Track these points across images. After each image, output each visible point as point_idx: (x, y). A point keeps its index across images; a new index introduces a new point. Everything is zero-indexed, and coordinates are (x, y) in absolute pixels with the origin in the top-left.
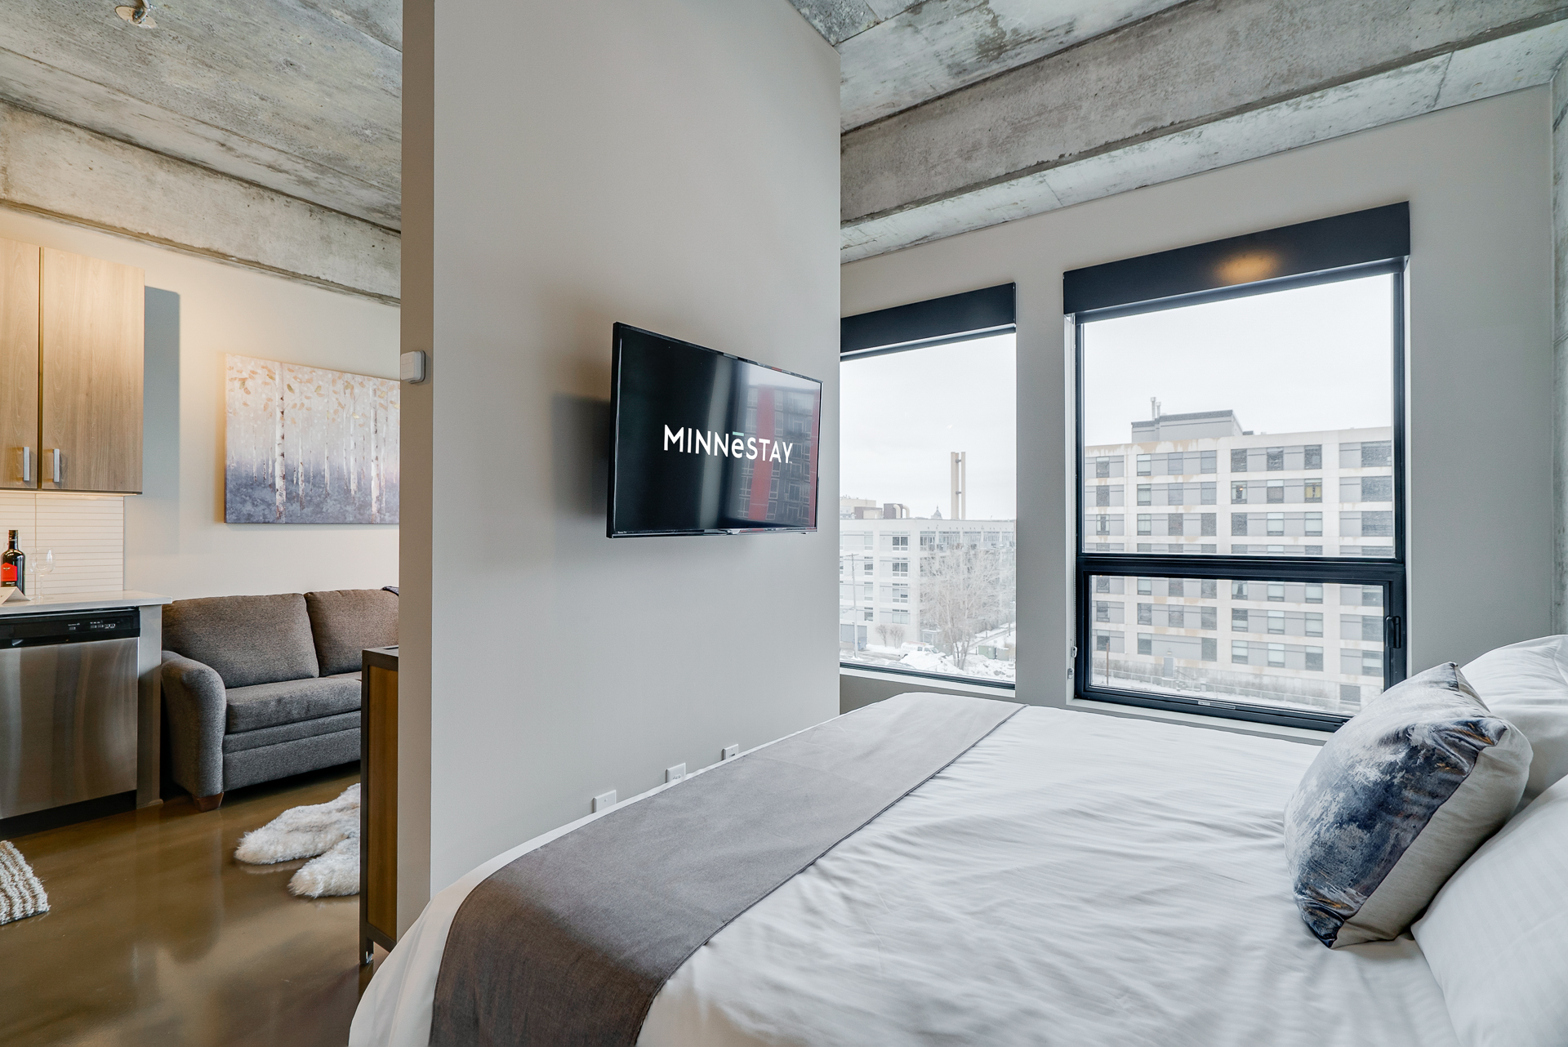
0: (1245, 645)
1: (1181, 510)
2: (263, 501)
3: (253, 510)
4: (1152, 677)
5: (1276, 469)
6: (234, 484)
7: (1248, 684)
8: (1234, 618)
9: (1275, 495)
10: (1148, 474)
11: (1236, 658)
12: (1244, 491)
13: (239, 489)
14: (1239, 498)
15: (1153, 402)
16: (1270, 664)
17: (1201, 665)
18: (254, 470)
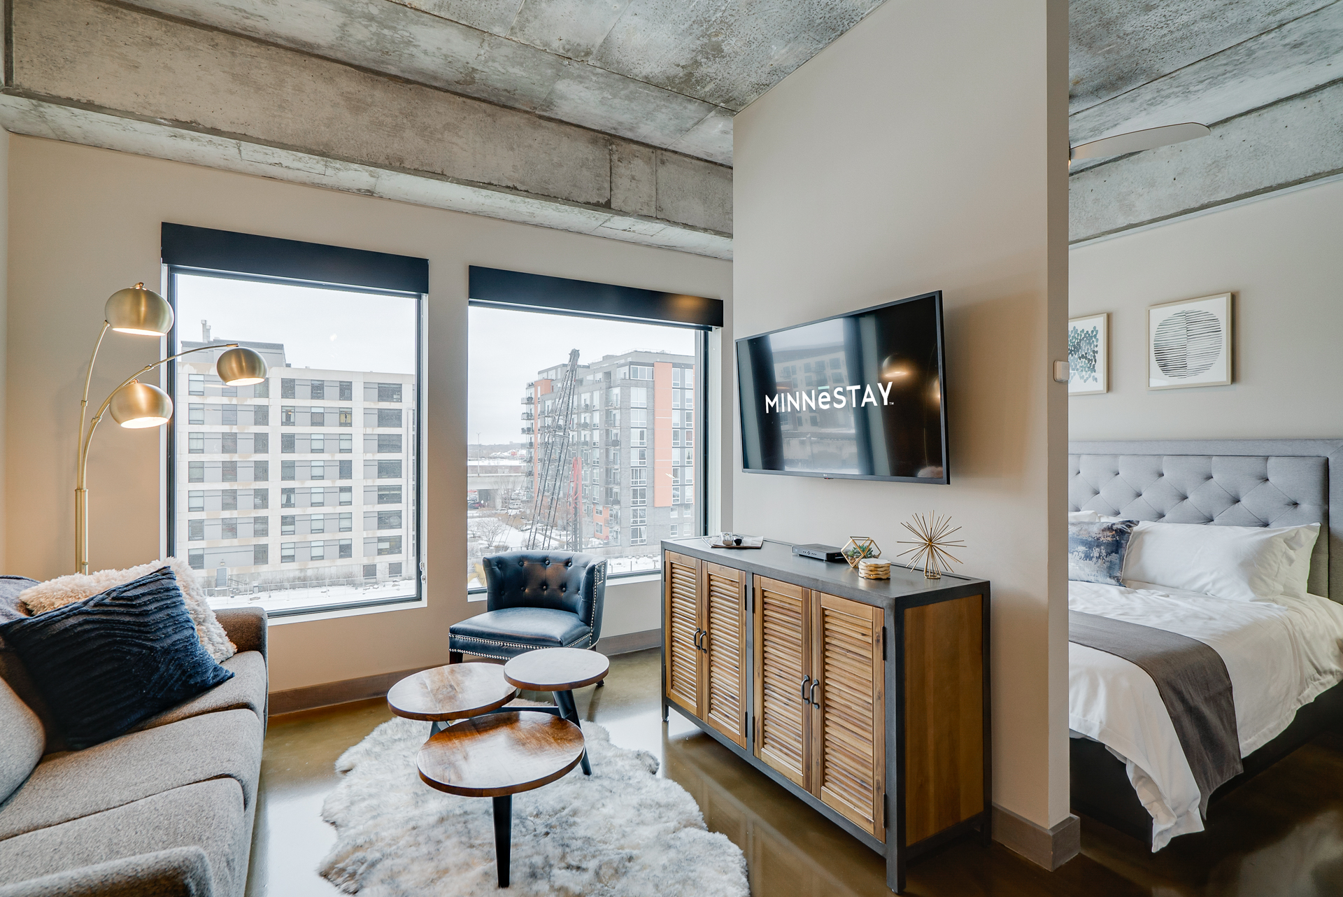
0: (292, 546)
1: (235, 429)
4: (206, 589)
5: (318, 398)
7: (294, 579)
8: (283, 524)
9: (317, 420)
10: (201, 394)
11: (285, 558)
12: (292, 415)
14: (288, 420)
15: (204, 325)
16: (312, 558)
17: (253, 569)
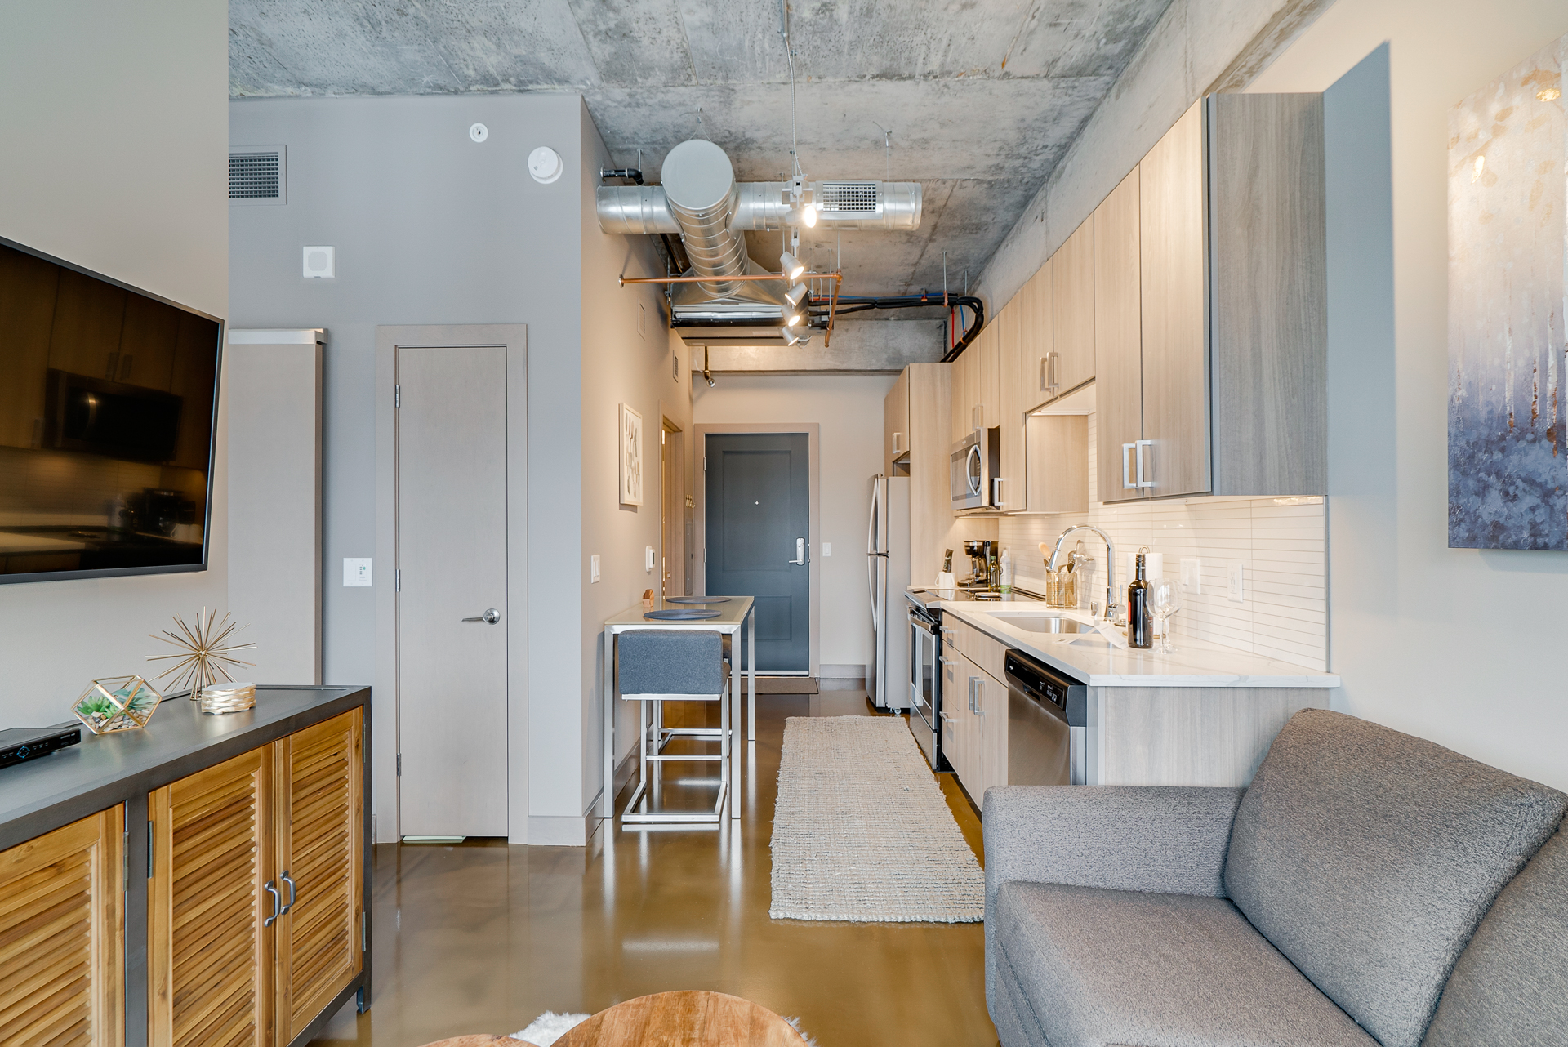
2: (1530, 481)
3: (1505, 511)
6: (1463, 443)
13: (1472, 456)
18: (1508, 395)
